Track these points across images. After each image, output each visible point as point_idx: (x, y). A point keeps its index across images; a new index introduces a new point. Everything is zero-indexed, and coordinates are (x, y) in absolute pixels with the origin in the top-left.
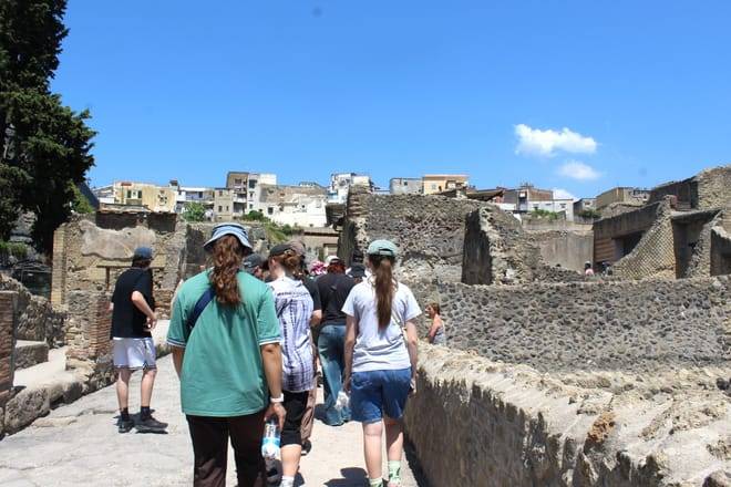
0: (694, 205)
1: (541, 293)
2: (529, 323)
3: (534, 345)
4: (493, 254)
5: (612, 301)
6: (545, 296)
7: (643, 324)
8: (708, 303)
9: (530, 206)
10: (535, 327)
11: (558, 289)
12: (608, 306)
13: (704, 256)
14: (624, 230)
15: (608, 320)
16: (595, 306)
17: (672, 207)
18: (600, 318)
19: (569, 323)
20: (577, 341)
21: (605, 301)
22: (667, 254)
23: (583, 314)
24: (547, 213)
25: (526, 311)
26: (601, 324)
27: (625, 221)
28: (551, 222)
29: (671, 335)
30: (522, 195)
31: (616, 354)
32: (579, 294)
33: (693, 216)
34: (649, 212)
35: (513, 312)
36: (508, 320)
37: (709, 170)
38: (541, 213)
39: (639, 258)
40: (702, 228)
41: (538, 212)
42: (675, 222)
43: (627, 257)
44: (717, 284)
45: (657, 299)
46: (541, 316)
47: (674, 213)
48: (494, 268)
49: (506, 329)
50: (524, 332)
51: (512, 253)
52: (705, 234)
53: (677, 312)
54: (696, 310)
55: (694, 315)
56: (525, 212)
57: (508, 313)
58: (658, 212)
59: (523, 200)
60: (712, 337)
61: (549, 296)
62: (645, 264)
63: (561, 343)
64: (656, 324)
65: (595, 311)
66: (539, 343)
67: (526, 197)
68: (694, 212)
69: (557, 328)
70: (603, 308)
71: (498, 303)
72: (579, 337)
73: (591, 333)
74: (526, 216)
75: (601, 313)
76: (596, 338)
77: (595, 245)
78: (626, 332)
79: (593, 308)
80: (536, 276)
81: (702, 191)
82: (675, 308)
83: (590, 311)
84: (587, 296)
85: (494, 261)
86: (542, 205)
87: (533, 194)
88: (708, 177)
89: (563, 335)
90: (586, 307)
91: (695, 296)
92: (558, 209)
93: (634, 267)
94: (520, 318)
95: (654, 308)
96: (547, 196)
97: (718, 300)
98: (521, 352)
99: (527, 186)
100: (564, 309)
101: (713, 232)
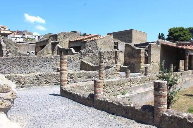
0: (56, 40)
1: (13, 59)
2: (10, 66)
3: (11, 70)
4: (3, 49)
5: (30, 61)
6: (14, 59)
7: (37, 65)
8: (51, 61)
9: (26, 36)
10: (11, 66)
11: (17, 58)
12: (29, 62)
13: (56, 51)
14: (42, 45)
15: (29, 65)
16: (26, 62)
17: (52, 40)
18: (27, 64)
19: (20, 65)
20: (21, 69)
21: (28, 61)
22: (50, 50)
23: (23, 63)
24: (30, 39)
25: (9, 63)
26: (27, 66)
27: (42, 42)
28: (31, 41)
29: (43, 68)
30: (24, 33)
31: (31, 72)
32: (22, 59)
33: (56, 42)
34: (47, 41)
35: (6, 63)
36: (4, 65)
37: (60, 33)
38: (29, 38)
39: (44, 51)
40: (56, 45)
41: (28, 38)
42: (52, 44)
43: (41, 51)
44: (53, 57)
45: (40, 60)
46: (13, 64)
47: (52, 42)
48: (3, 53)
49: (4, 67)
50: (8, 67)
51: (10, 49)
52: (57, 47)
53: (44, 63)
54: (48, 62)
55: (48, 64)
56: (24, 38)
57: (5, 63)
58: (49, 41)
59: (24, 34)
60: (51, 68)
61: (15, 59)
62: (45, 53)
63: (18, 70)
64: (40, 65)
65: (26, 63)
66: (12, 70)
67: (25, 34)
68: (56, 41)
69: (17, 67)
70: (28, 62)
71: (2, 61)
72: (22, 68)
73: (25, 68)
74: (25, 39)
75: (27, 63)
76: (26, 69)
77: (36, 48)
78: (33, 67)
79: (25, 62)
80: (16, 55)
81: (58, 37)
82: (44, 62)
83: (25, 63)
84: (24, 59)
85: (3, 51)
86: (30, 36)
87: (27, 33)
88: (60, 34)
89: (18, 68)
90: (24, 62)
91: (48, 60)
92: (34, 38)
93: (42, 53)
94: (8, 64)
95: (39, 62)
96: (31, 34)
97: (53, 60)
98: (8, 72)
99: (25, 31)
100: (19, 62)
101: (58, 46)
